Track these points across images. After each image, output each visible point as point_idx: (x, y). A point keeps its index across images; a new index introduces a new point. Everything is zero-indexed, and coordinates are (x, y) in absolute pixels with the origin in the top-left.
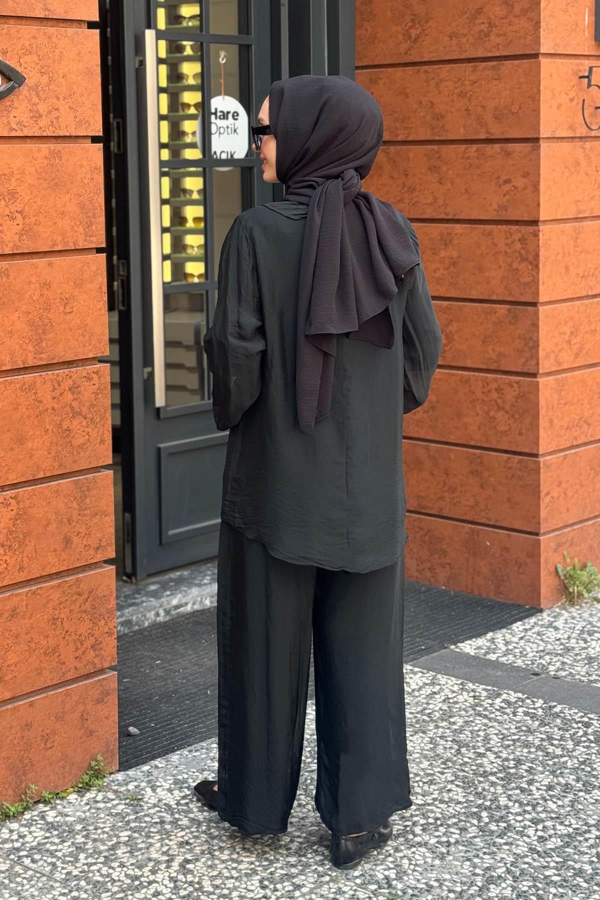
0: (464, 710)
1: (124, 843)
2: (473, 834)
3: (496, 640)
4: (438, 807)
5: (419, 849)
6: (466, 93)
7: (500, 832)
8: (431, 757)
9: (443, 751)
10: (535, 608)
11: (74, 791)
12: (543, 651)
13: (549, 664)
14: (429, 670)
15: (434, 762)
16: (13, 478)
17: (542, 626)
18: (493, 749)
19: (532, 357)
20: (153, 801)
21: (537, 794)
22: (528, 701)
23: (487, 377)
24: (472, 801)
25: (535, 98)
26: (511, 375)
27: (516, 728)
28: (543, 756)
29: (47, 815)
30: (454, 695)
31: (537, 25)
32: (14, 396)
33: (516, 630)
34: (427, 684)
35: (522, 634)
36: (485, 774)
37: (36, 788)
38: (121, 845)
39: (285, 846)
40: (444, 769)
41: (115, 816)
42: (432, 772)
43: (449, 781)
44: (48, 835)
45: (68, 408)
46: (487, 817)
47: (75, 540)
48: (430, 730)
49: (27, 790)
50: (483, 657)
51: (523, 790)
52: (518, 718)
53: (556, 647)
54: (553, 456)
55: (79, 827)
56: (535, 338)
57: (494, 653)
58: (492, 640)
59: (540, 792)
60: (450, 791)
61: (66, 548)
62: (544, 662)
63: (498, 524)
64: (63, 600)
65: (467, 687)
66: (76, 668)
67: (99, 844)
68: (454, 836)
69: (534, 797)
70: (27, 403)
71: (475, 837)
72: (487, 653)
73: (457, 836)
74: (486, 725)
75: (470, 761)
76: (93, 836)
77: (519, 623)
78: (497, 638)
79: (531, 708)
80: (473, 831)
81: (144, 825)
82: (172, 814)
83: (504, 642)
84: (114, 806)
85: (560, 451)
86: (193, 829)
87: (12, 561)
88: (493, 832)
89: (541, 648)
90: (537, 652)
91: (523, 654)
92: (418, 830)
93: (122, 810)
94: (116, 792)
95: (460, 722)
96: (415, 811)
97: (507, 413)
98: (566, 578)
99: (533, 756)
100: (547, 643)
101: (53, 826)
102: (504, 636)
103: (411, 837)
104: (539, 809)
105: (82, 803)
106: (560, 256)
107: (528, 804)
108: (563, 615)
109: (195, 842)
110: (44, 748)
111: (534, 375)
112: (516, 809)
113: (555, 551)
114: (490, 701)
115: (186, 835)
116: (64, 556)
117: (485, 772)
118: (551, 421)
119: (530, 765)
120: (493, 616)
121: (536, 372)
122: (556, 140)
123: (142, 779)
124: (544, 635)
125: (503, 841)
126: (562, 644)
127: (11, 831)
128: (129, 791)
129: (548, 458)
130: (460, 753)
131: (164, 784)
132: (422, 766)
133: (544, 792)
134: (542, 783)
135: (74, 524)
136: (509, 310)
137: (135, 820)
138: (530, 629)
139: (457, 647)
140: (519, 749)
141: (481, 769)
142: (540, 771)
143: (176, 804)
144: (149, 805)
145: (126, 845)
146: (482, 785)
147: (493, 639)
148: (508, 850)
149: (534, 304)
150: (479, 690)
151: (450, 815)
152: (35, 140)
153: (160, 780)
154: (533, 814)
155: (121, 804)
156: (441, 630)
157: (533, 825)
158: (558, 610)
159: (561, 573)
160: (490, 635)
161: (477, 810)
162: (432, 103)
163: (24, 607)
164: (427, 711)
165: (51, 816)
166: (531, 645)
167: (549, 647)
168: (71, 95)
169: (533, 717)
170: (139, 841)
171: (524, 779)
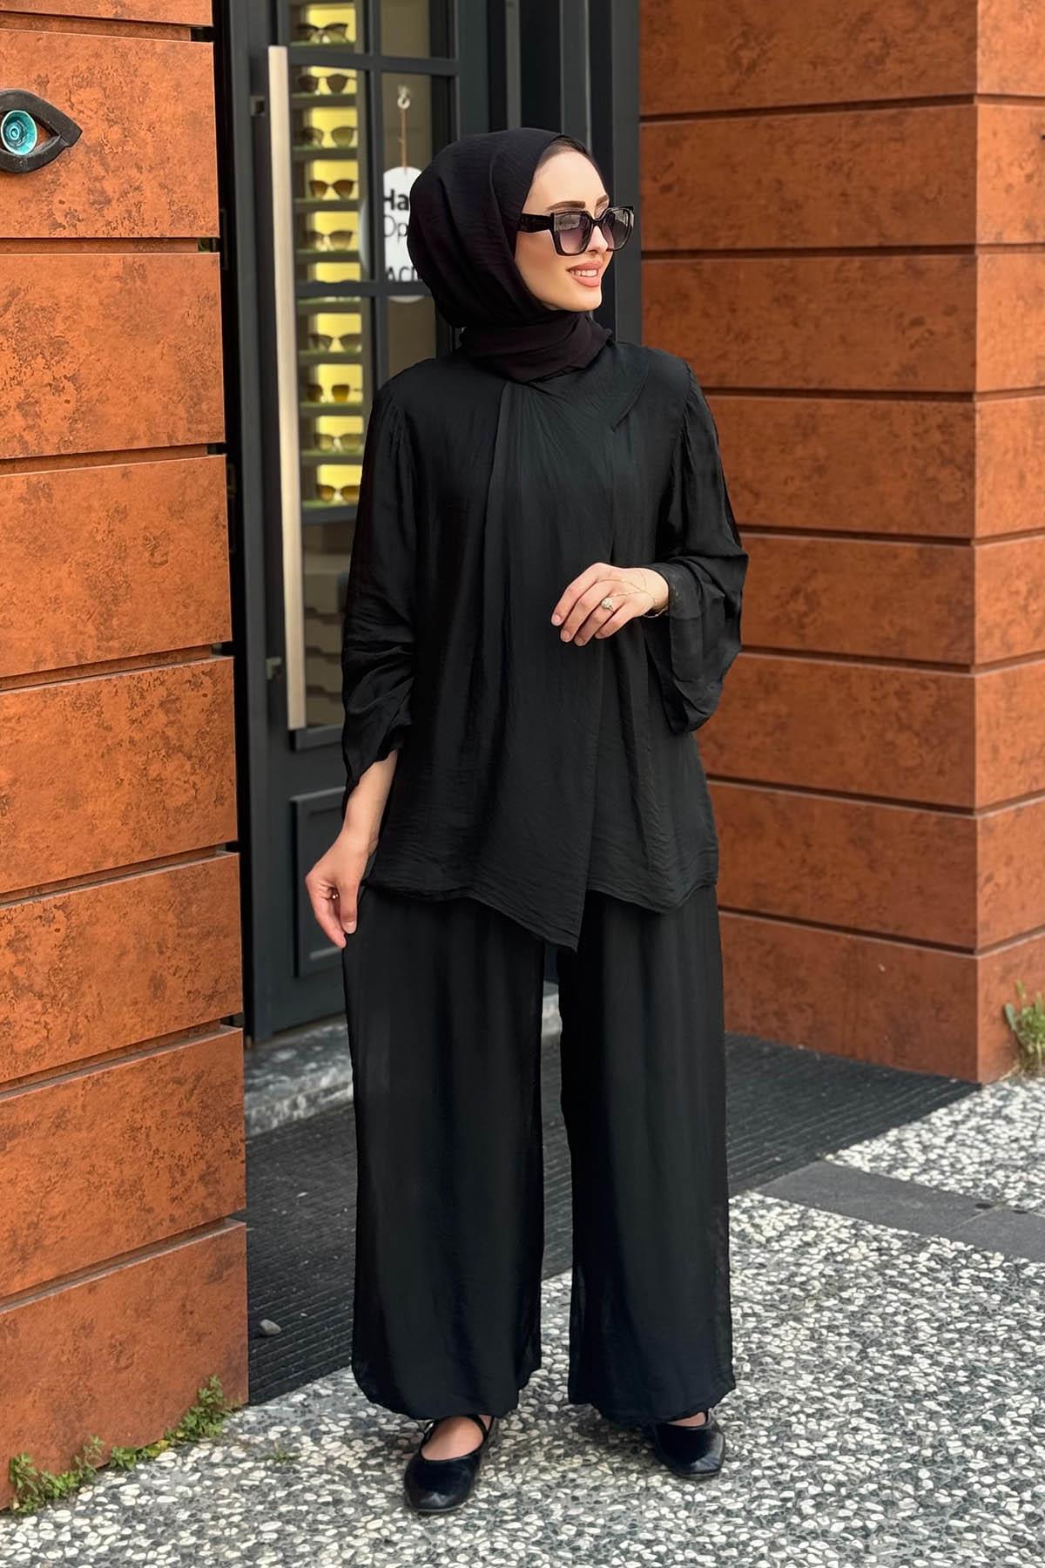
0: (864, 1275)
1: (270, 1545)
2: (909, 1513)
3: (905, 1144)
4: (839, 1463)
5: (814, 1543)
6: (842, 165)
7: (956, 1506)
8: (815, 1366)
9: (834, 1355)
10: (968, 1083)
11: (169, 1446)
12: (990, 1162)
13: (1005, 1185)
14: (793, 1201)
15: (822, 1376)
16: (58, 871)
17: (983, 1115)
18: (924, 1348)
19: (962, 635)
20: (318, 1461)
21: (1014, 1432)
22: (976, 1257)
23: (879, 672)
24: (898, 1449)
25: (966, 173)
26: (925, 668)
27: (961, 1308)
28: (1015, 1360)
29: (123, 1493)
30: (844, 1246)
31: (972, 42)
32: (60, 720)
33: (939, 1124)
34: (791, 1228)
35: (950, 1132)
36: (917, 1398)
37: (102, 1443)
38: (265, 1548)
39: (569, 1543)
40: (842, 1387)
41: (248, 1492)
42: (819, 1394)
43: (852, 1412)
44: (127, 1531)
45: (157, 740)
46: (930, 1478)
47: (172, 982)
48: (807, 1315)
49: (85, 1448)
50: (885, 1174)
51: (988, 1426)
52: (961, 1290)
53: (1012, 1153)
54: (999, 812)
55: (183, 1515)
56: (967, 603)
57: (905, 1168)
58: (899, 1144)
59: (1020, 1429)
60: (856, 1430)
61: (155, 996)
62: (995, 1183)
63: (901, 933)
64: (150, 1093)
65: (864, 1232)
66: (172, 1219)
67: (224, 1547)
68: (873, 1517)
69: (1010, 1438)
70: (84, 732)
71: (912, 1518)
72: (891, 1168)
73: (881, 1517)
74: (905, 1303)
75: (886, 1372)
76: (210, 1532)
77: (942, 1111)
78: (907, 1140)
79: (984, 1270)
80: (907, 1506)
81: (305, 1508)
82: (355, 1486)
83: (919, 1146)
84: (246, 1473)
85: (1010, 802)
86: (397, 1515)
87: (57, 1024)
88: (943, 1507)
89: (987, 1157)
90: (981, 1164)
91: (956, 1169)
92: (807, 1506)
93: (261, 1481)
94: (246, 1445)
95: (860, 1298)
96: (797, 1469)
97: (917, 735)
98: (1021, 1029)
99: (997, 1360)
100: (995, 1146)
101: (135, 1514)
102: (919, 1135)
103: (795, 1520)
104: (1022, 1461)
105: (186, 1468)
106: (1010, 456)
107: (1000, 1453)
108: (1017, 1094)
109: (402, 1540)
110: (115, 1368)
111: (965, 668)
112: (979, 1462)
113: (1002, 980)
114: (909, 1259)
115: (384, 1526)
116: (151, 1013)
117: (915, 1392)
118: (995, 750)
119: (996, 1377)
120: (895, 1097)
121: (968, 662)
122: (1002, 249)
123: (293, 1419)
124: (988, 1131)
125: (965, 1525)
126: (1022, 1148)
127: (58, 1526)
128: (272, 1442)
129: (991, 814)
130: (867, 1357)
131: (333, 1428)
132: (800, 1383)
133: (1027, 1429)
134: (1021, 1412)
135: (168, 954)
136: (920, 551)
137: (286, 1500)
138: (963, 1122)
139: (838, 1158)
140: (971, 1348)
141: (908, 1387)
142: (1014, 1389)
143: (360, 1466)
144: (311, 1469)
145: (275, 1549)
146: (913, 1418)
147: (900, 1141)
148: (974, 1540)
149: (966, 541)
150: (888, 1238)
151: (862, 1476)
152: (97, 246)
153: (327, 1420)
154: (1011, 1471)
155: (258, 1468)
156: (805, 1125)
157: (1015, 1493)
158: (1006, 1085)
159: (1012, 1020)
160: (893, 1134)
161: (910, 1465)
162: (780, 182)
163: (79, 1107)
164: (799, 1279)
165: (129, 1494)
166: (968, 1151)
167: (1001, 1154)
168: (162, 162)
169: (989, 1285)
170: (298, 1540)
171: (988, 1405)
